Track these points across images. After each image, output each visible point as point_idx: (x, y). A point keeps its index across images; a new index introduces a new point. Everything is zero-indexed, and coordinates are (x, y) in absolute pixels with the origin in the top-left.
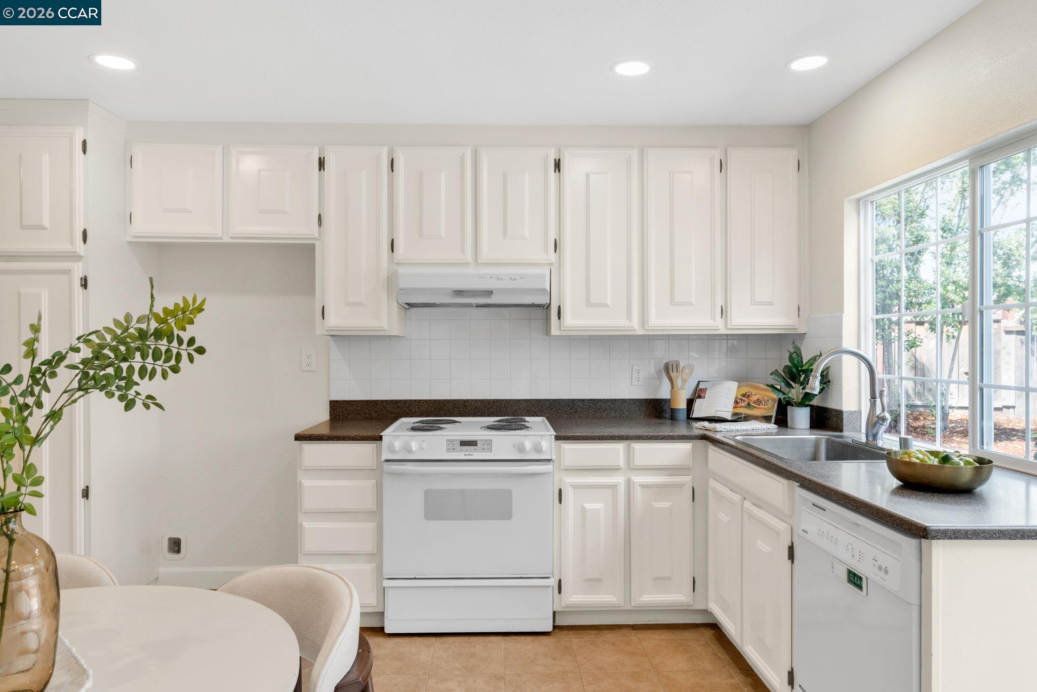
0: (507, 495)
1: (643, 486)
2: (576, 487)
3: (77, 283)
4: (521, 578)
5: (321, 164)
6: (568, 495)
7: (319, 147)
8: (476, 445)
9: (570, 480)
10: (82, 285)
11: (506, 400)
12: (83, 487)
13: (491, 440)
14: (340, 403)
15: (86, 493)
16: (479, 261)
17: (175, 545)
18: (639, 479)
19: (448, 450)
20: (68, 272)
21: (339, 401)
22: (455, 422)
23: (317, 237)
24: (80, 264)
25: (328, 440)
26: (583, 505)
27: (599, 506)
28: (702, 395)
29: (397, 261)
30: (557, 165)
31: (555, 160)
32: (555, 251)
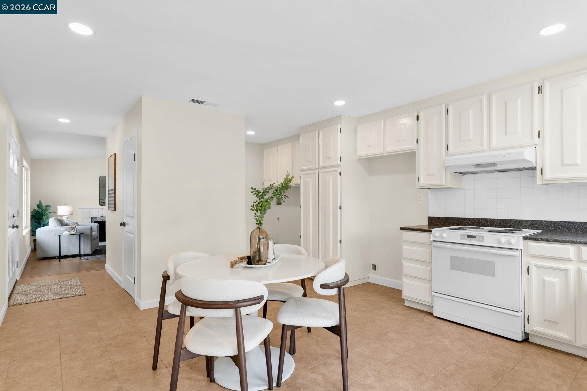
0: (492, 265)
2: (538, 267)
3: (339, 174)
5: (418, 118)
6: (534, 271)
7: (417, 112)
8: (475, 238)
9: (534, 262)
10: (340, 175)
12: (340, 240)
13: (483, 236)
14: (433, 218)
15: (341, 242)
16: (491, 149)
17: (374, 267)
18: (585, 268)
19: (461, 239)
20: (336, 171)
23: (416, 148)
24: (339, 168)
25: (412, 230)
26: (543, 278)
27: (556, 280)
29: (450, 154)
30: (540, 90)
31: (539, 87)
32: (539, 137)
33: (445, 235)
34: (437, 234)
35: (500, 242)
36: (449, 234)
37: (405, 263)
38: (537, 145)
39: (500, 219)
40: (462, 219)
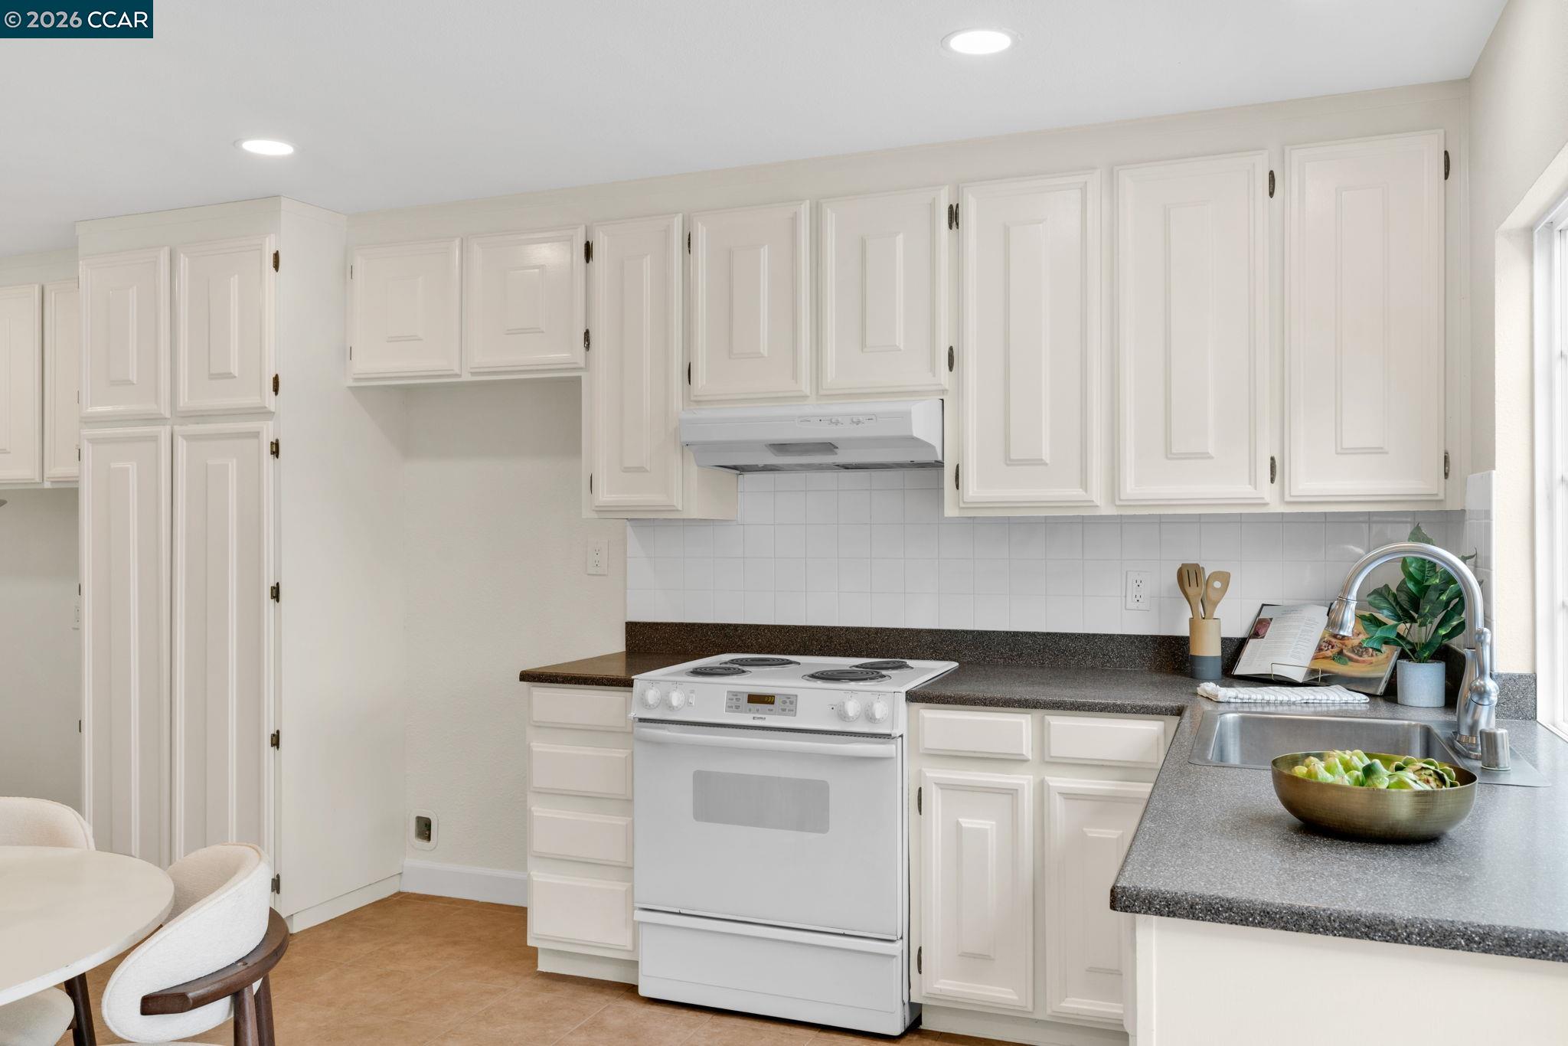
0: (821, 790)
1: (1069, 796)
2: (944, 786)
3: (267, 449)
4: (844, 935)
5: (588, 251)
6: (934, 800)
7: (586, 226)
8: (773, 703)
9: (935, 773)
10: (273, 453)
11: (897, 629)
12: (273, 731)
13: (796, 696)
14: (641, 626)
15: (276, 741)
16: (821, 392)
17: (424, 829)
18: (1061, 781)
19: (729, 708)
20: (256, 435)
21: (639, 623)
22: (790, 662)
23: (582, 365)
24: (271, 423)
25: (563, 682)
26: (958, 821)
27: (987, 824)
28: (1261, 632)
29: (695, 399)
30: (954, 216)
31: (951, 207)
32: (951, 368)
33: (676, 698)
34: (652, 695)
35: (843, 716)
36: (692, 692)
37: (540, 810)
38: (944, 391)
39: (848, 629)
40: (736, 627)
